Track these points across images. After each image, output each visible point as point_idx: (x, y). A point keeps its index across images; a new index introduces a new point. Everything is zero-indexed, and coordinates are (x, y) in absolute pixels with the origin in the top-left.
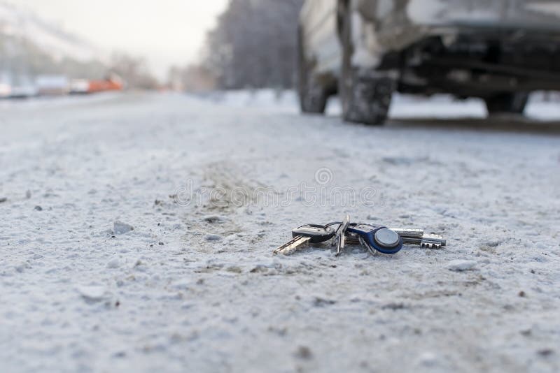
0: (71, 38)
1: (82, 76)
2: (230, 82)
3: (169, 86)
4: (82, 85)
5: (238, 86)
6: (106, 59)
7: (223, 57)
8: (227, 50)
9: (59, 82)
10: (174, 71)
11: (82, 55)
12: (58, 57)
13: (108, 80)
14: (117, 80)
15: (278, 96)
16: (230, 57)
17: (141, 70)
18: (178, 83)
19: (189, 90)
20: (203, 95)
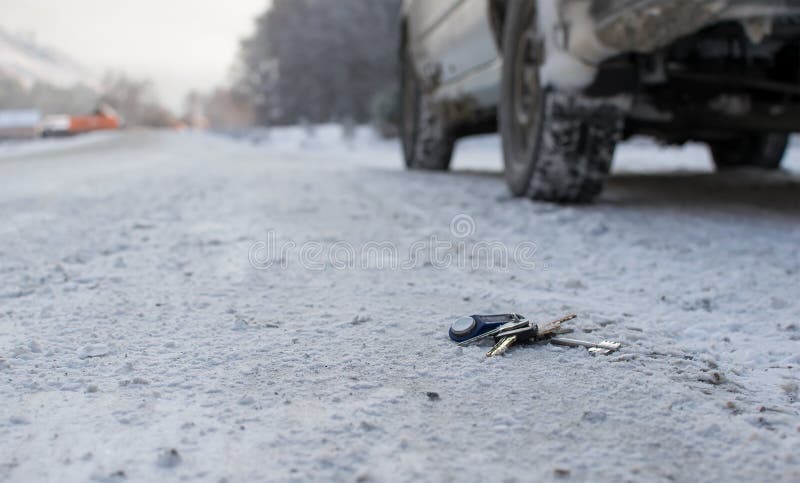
0: (46, 55)
1: (61, 110)
2: (275, 113)
3: (187, 121)
4: (62, 122)
5: (288, 120)
6: (95, 84)
7: (265, 77)
8: (271, 66)
9: (30, 118)
10: (192, 98)
11: (61, 78)
12: (27, 83)
13: (98, 113)
14: (110, 113)
15: (349, 134)
16: (275, 76)
17: (144, 99)
18: (200, 117)
19: (215, 126)
20: (237, 135)
